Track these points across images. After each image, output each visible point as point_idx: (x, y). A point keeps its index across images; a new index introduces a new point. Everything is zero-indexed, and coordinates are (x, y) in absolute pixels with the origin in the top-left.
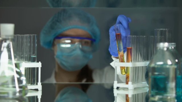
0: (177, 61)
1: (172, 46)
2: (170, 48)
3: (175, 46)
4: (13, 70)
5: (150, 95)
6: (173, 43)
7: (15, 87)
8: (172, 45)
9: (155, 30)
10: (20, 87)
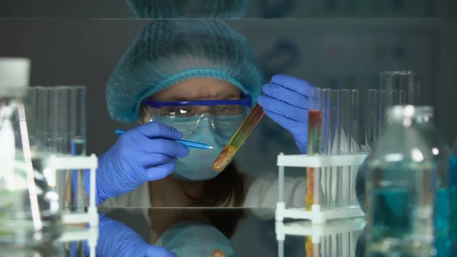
0: (436, 151)
1: (424, 116)
2: (419, 119)
3: (431, 115)
4: (24, 175)
5: (369, 237)
6: (427, 108)
7: (30, 218)
8: (424, 112)
9: (381, 74)
10: (44, 219)
